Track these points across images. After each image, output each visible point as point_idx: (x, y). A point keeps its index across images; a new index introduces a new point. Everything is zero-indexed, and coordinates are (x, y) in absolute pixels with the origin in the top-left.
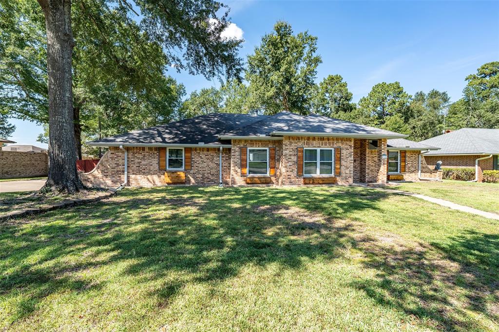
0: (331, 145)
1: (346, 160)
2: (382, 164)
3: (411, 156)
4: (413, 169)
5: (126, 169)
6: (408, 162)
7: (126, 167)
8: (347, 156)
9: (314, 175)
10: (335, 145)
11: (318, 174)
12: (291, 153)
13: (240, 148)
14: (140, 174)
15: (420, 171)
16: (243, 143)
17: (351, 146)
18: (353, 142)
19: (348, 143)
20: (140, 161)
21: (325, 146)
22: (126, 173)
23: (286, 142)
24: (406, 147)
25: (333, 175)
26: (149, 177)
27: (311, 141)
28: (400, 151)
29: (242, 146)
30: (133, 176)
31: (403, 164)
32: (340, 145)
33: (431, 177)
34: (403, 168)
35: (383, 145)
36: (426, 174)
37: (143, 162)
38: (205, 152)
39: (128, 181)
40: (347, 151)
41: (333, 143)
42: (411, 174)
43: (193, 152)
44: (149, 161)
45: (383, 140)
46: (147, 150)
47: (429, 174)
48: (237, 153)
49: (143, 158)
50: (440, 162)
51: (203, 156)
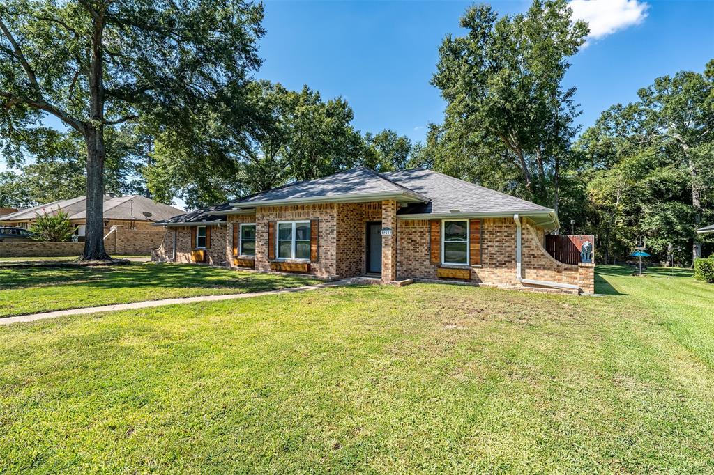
0: (307, 217)
1: (325, 238)
2: (383, 245)
3: (497, 229)
4: (501, 258)
5: (174, 247)
6: (490, 244)
7: (174, 244)
8: (328, 232)
9: (288, 260)
10: (312, 216)
11: (292, 259)
12: (263, 229)
13: (234, 225)
14: (181, 252)
15: (519, 265)
16: (235, 218)
17: (332, 216)
18: (335, 210)
19: (328, 211)
20: (182, 239)
21: (300, 218)
22: (174, 250)
23: (259, 215)
24: (452, 211)
26: (186, 254)
27: (283, 212)
28: (470, 219)
29: (235, 222)
30: (178, 253)
31: (477, 247)
32: (318, 215)
33: (559, 280)
34: (476, 255)
35: (384, 212)
36: (541, 273)
37: (184, 241)
39: (175, 258)
40: (327, 223)
41: (309, 213)
42: (498, 270)
43: (212, 230)
44: (187, 239)
46: (185, 229)
47: (553, 273)
48: (231, 231)
49: (184, 237)
51: (218, 234)
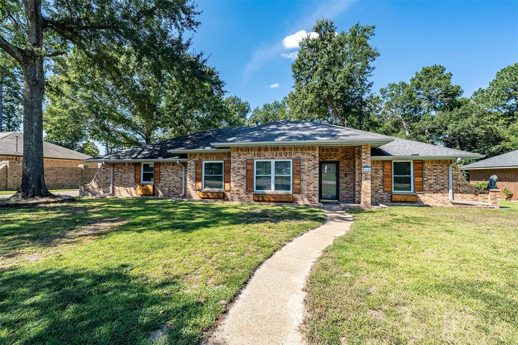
0: (288, 156)
1: (308, 174)
2: (364, 179)
3: (434, 167)
4: (437, 187)
5: (111, 182)
6: (429, 177)
7: (112, 179)
8: (310, 169)
9: (267, 192)
10: (293, 156)
11: (272, 190)
12: (240, 166)
13: (196, 162)
14: (121, 186)
15: (451, 191)
16: (198, 156)
17: (314, 157)
18: (317, 151)
19: (310, 152)
20: (121, 175)
21: (281, 158)
22: (111, 185)
23: (234, 154)
24: (412, 155)
25: (291, 192)
26: (128, 188)
27: (263, 152)
28: (414, 161)
29: (197, 159)
30: (117, 188)
31: (419, 179)
32: (300, 155)
33: (477, 200)
34: (419, 185)
35: (363, 154)
36: (465, 196)
37: (124, 176)
38: (171, 166)
39: (113, 192)
40: (309, 162)
41: (290, 154)
42: (435, 194)
43: (161, 167)
44: (128, 175)
45: (363, 147)
46: (127, 165)
47: (472, 196)
48: (193, 167)
49: (124, 173)
50: (495, 177)
51: (169, 170)
